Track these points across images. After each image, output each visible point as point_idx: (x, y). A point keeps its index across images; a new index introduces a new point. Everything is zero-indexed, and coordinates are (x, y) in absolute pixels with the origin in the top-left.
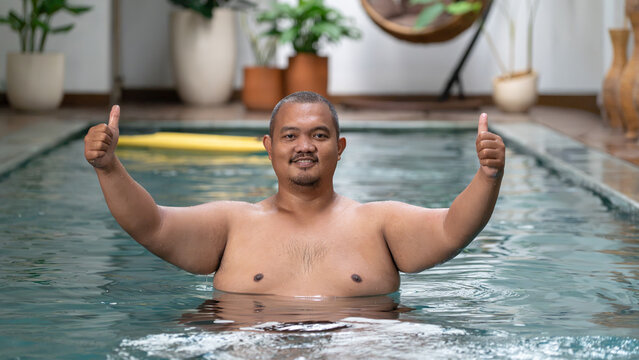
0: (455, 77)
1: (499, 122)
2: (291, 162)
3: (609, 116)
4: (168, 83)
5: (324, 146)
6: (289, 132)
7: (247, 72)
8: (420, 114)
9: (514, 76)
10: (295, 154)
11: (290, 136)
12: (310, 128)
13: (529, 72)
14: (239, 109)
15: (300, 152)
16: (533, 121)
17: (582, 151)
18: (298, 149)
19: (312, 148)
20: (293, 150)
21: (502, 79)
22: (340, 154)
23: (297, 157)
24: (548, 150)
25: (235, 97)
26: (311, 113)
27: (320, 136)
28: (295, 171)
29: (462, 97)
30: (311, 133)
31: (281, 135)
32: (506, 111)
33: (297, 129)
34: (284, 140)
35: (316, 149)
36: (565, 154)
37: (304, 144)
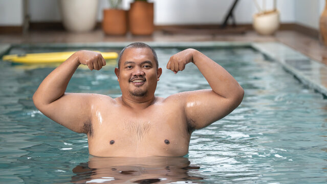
0: (230, 14)
1: (257, 42)
2: (130, 81)
3: (323, 39)
4: (57, 18)
5: (149, 72)
6: (129, 65)
7: (105, 12)
8: (209, 37)
9: (266, 13)
10: (132, 77)
11: (130, 67)
12: (141, 62)
13: (275, 11)
14: (100, 34)
15: (135, 75)
16: (278, 41)
17: (307, 62)
18: (134, 74)
19: (142, 73)
20: (131, 75)
21: (259, 15)
22: (159, 77)
23: (134, 78)
24: (287, 61)
25: (98, 26)
26: (141, 54)
27: (147, 66)
28: (132, 87)
29: (235, 25)
30: (141, 65)
31: (124, 67)
32: (260, 34)
33: (133, 63)
34: (126, 69)
35: (145, 74)
36: (297, 63)
37: (137, 71)
